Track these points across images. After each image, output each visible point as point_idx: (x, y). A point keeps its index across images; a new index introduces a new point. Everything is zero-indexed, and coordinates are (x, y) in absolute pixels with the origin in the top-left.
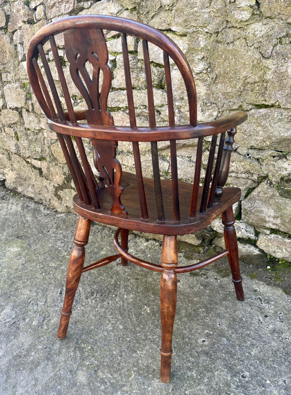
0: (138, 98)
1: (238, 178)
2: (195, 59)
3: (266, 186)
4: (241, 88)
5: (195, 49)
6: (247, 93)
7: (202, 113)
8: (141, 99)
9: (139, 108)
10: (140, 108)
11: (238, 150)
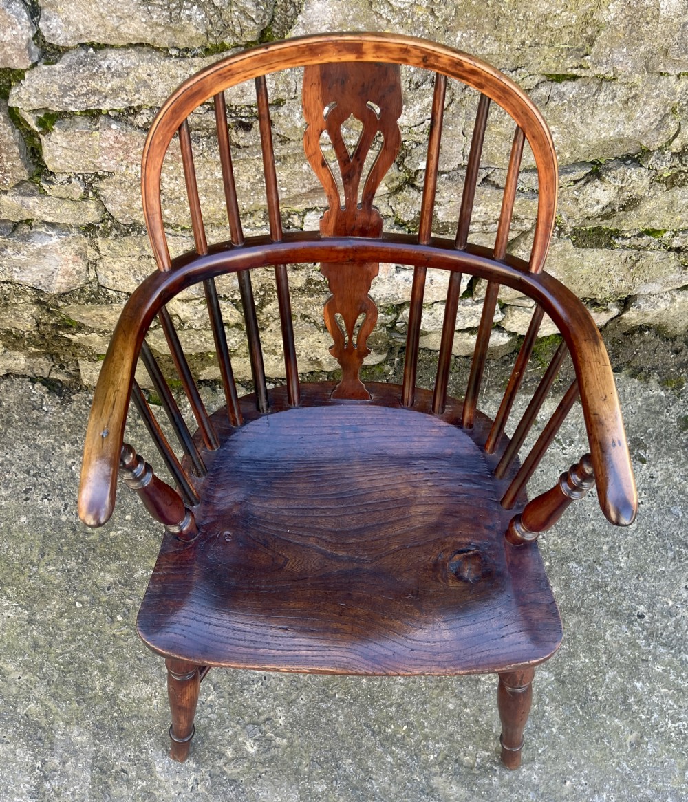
11: (493, 179)
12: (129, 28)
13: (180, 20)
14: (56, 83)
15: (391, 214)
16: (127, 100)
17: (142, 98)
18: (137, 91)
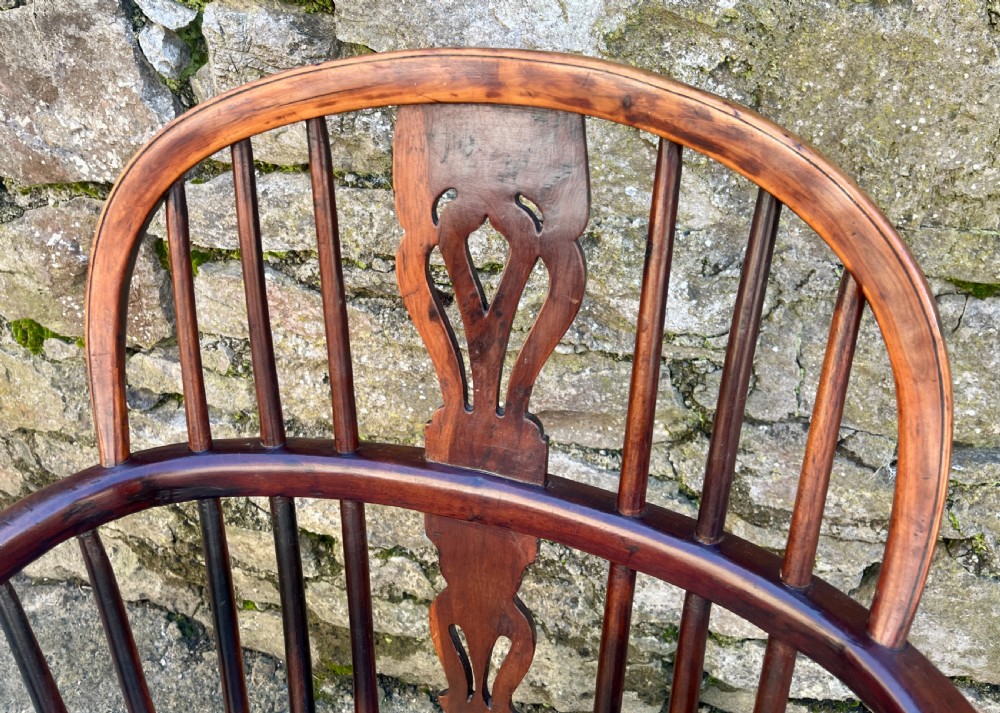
0: (356, 220)
1: (841, 540)
2: (678, 68)
3: (961, 573)
4: (915, 216)
5: (676, 18)
6: (938, 236)
7: (694, 302)
8: (372, 226)
9: (363, 264)
10: (369, 267)
11: (851, 447)
12: (291, 138)
13: (353, 128)
14: (200, 207)
15: (671, 474)
16: (288, 242)
17: (307, 241)
18: (301, 230)
